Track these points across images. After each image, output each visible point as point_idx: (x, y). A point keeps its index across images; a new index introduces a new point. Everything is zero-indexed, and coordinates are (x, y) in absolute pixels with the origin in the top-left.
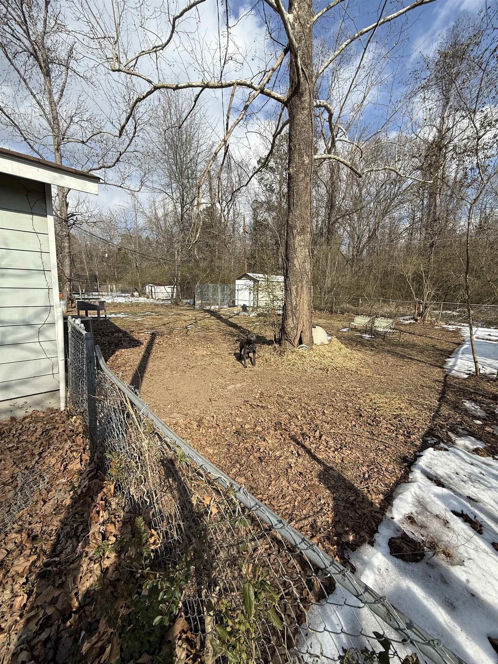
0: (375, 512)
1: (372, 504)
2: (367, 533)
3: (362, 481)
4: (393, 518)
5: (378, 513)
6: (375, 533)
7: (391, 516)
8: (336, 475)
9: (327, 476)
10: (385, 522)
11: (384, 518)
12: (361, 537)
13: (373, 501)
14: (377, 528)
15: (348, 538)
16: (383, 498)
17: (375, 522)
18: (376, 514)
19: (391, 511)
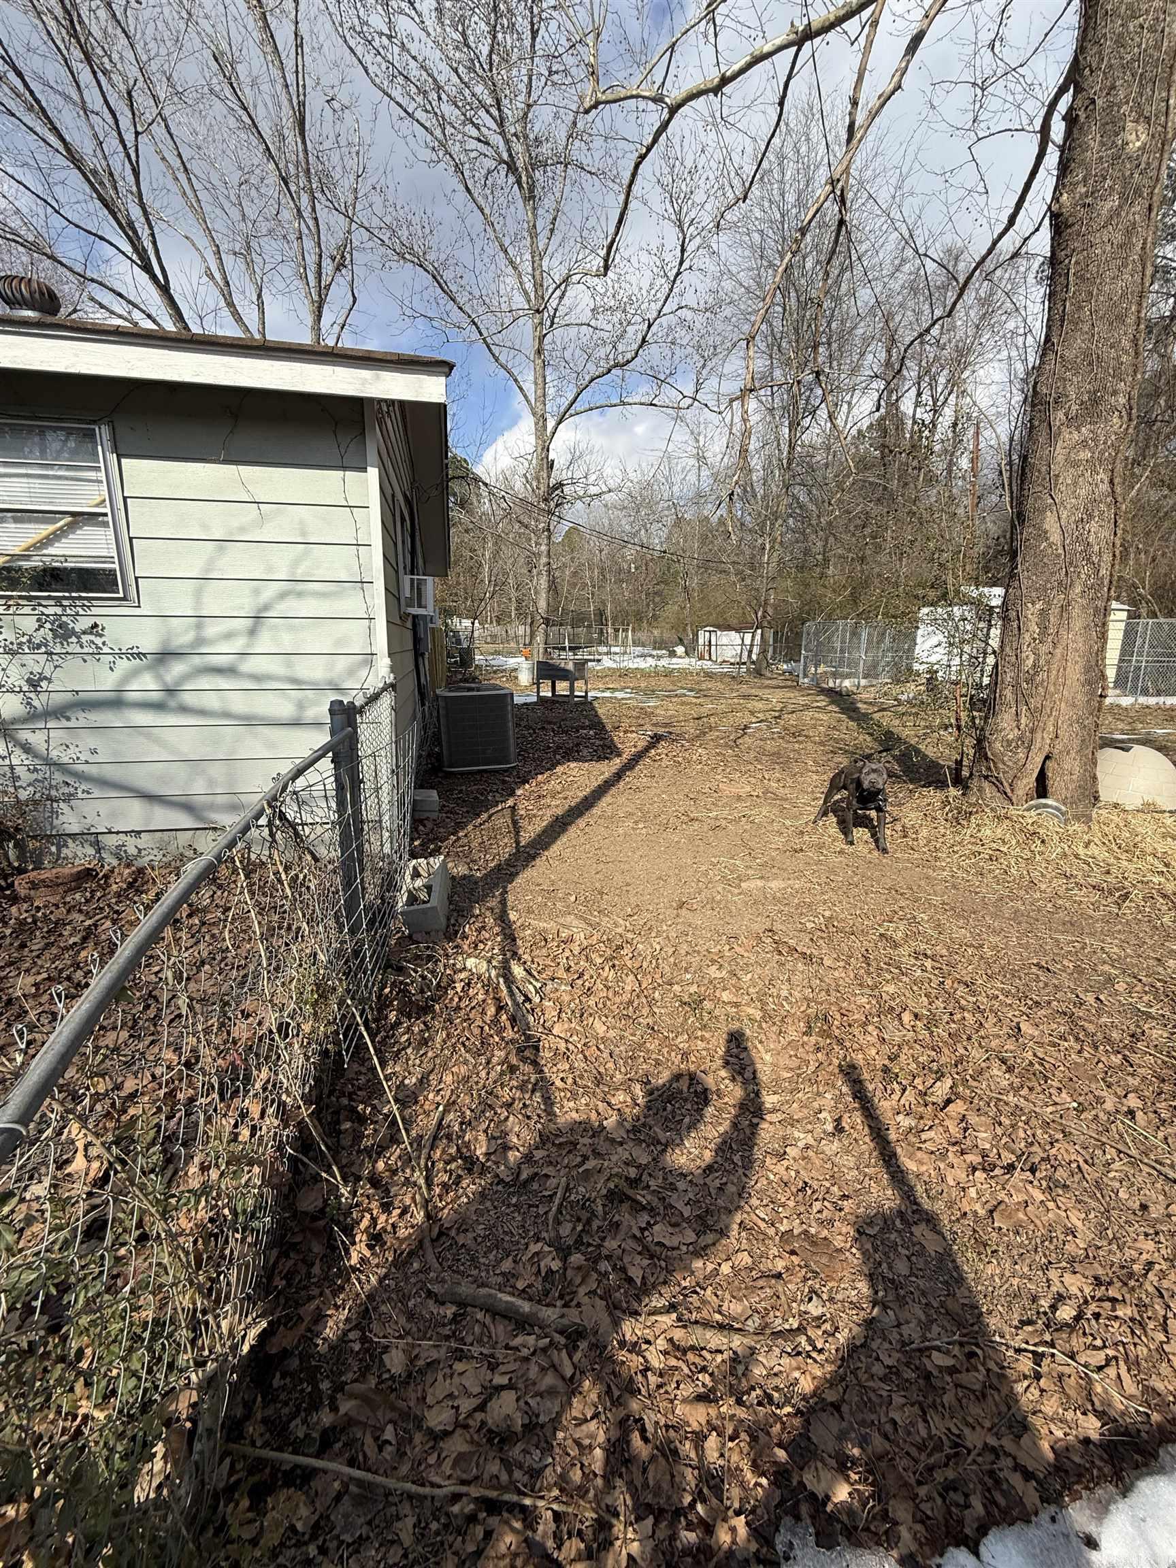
0: (1018, 1467)
1: (1021, 1427)
2: (923, 1520)
3: (1030, 1322)
4: (1091, 1543)
5: (1028, 1475)
6: (957, 1545)
7: (1092, 1529)
8: (933, 1246)
9: (893, 1236)
10: (1040, 1532)
11: (1044, 1517)
12: (885, 1516)
13: (1037, 1421)
14: (983, 1531)
15: (831, 1487)
16: (1095, 1436)
17: (990, 1503)
18: (1016, 1480)
19: (1103, 1510)
